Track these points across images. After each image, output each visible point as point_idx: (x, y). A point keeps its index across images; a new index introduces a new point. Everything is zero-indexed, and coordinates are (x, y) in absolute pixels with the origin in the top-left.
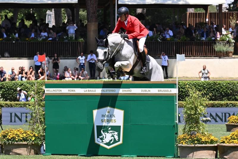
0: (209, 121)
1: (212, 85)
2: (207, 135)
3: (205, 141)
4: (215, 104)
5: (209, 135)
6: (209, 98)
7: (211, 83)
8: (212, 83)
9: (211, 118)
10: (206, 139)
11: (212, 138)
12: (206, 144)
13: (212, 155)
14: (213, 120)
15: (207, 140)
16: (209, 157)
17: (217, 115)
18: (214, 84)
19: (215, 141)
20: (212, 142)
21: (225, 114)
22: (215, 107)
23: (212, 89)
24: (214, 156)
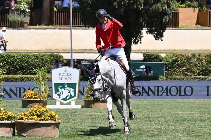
0: (3, 97)
1: (6, 57)
2: (4, 111)
3: (2, 117)
4: (9, 78)
5: (6, 111)
6: (6, 70)
7: (4, 55)
8: (6, 56)
9: (5, 93)
10: (2, 116)
11: (9, 114)
12: (3, 120)
13: (9, 132)
14: (7, 95)
15: (4, 116)
16: (6, 135)
17: (11, 90)
18: (7, 57)
19: (12, 118)
20: (9, 118)
21: (20, 89)
22: (9, 81)
23: (6, 62)
24: (11, 134)
